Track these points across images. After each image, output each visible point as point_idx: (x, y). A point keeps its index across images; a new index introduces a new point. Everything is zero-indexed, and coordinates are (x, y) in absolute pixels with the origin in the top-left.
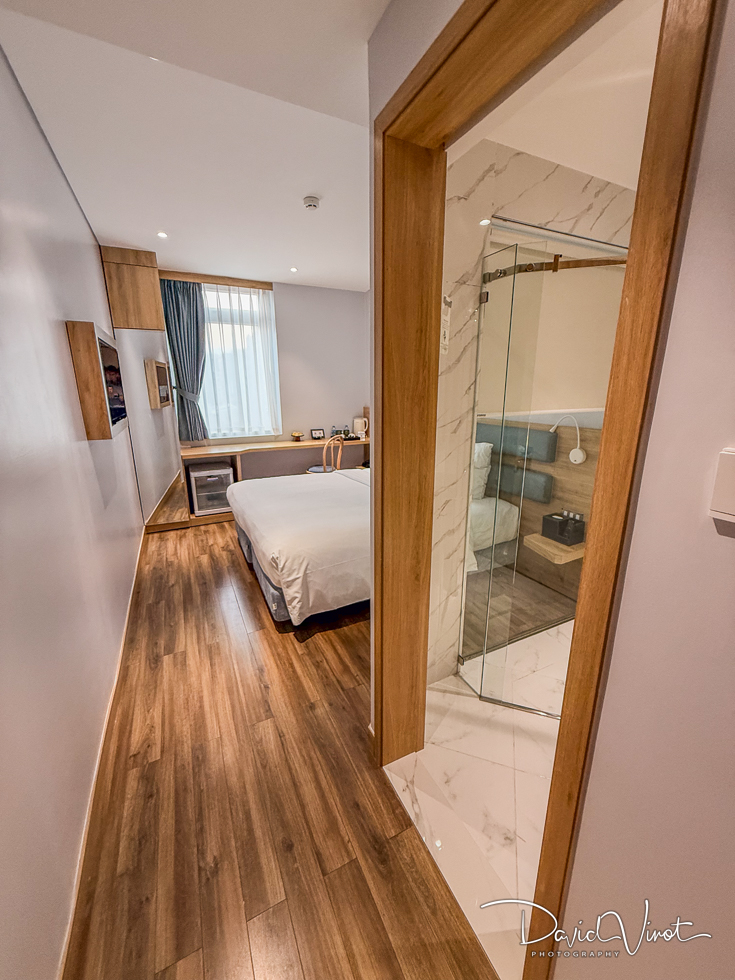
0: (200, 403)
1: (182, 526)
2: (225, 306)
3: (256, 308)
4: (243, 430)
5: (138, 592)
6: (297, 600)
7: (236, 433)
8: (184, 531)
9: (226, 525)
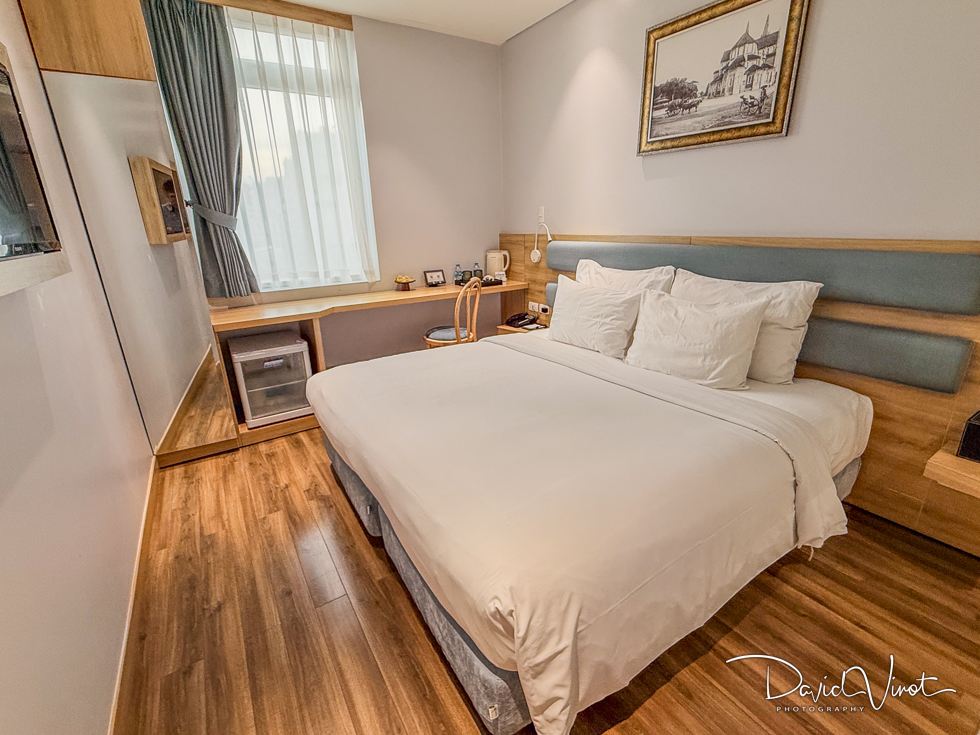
0: (239, 231)
1: (227, 449)
2: (270, 57)
3: (325, 66)
4: (316, 275)
5: (141, 635)
6: (560, 705)
7: (305, 281)
8: (229, 457)
9: (303, 437)
